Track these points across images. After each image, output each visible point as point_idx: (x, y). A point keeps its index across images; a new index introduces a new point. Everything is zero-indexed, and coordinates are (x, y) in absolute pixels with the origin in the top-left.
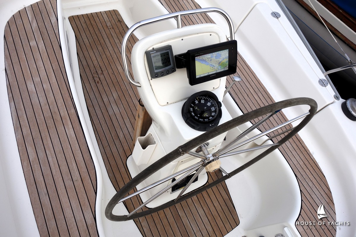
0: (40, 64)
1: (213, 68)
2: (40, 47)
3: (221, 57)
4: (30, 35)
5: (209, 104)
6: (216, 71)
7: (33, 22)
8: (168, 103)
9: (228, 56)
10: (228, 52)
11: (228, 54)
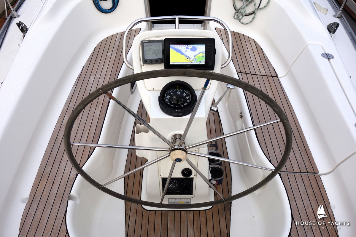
0: (106, 67)
1: (188, 59)
2: (112, 57)
3: (197, 51)
4: (111, 49)
5: (184, 95)
6: (192, 63)
7: (117, 42)
8: (154, 89)
9: (205, 51)
10: (205, 48)
11: (205, 50)
